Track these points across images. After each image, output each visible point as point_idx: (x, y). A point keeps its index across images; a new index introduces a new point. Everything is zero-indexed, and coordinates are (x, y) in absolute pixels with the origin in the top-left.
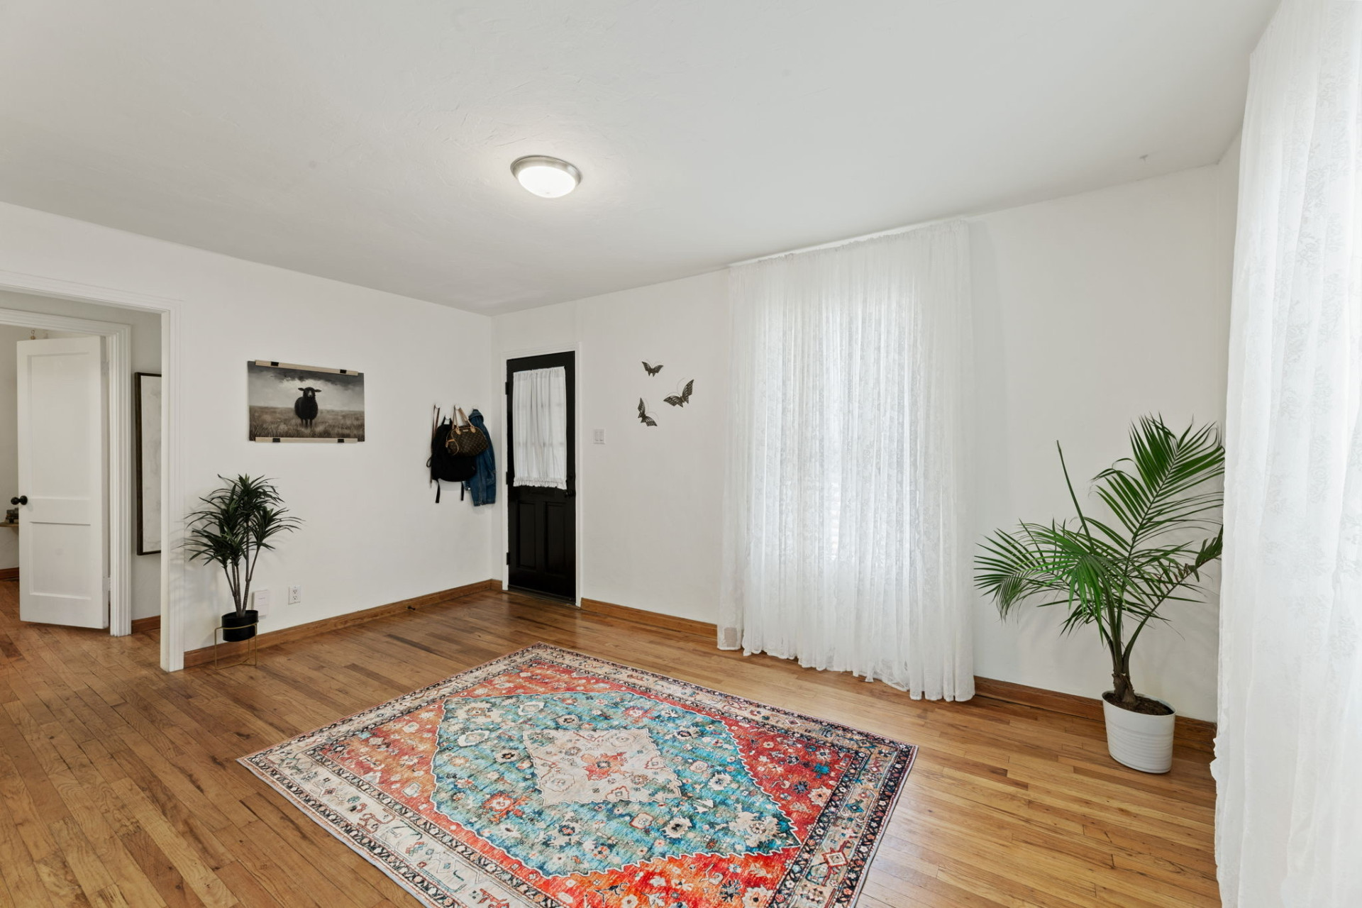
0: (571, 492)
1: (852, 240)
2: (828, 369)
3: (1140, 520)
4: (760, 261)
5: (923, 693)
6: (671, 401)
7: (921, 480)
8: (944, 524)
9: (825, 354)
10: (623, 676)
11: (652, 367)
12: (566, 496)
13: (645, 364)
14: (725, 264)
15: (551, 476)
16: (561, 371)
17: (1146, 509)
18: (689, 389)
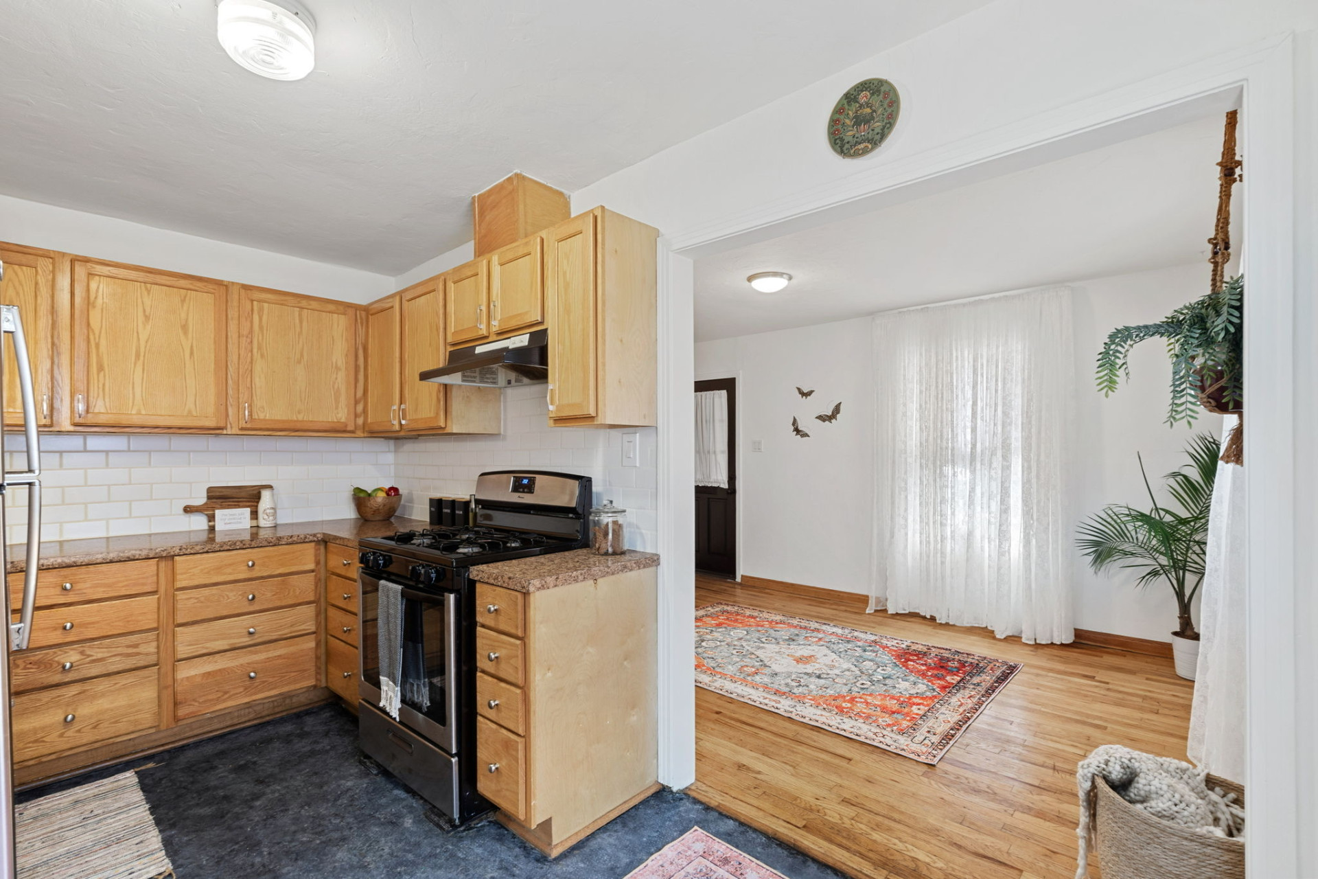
0: (732, 490)
1: (977, 298)
2: (957, 396)
3: (1200, 508)
4: (900, 312)
5: (1035, 640)
6: (822, 418)
7: (1034, 481)
8: (1052, 513)
9: (955, 384)
10: (795, 622)
11: (805, 391)
12: (728, 493)
13: (799, 389)
14: (872, 314)
15: (713, 477)
16: (724, 393)
17: (1204, 500)
18: (837, 410)
